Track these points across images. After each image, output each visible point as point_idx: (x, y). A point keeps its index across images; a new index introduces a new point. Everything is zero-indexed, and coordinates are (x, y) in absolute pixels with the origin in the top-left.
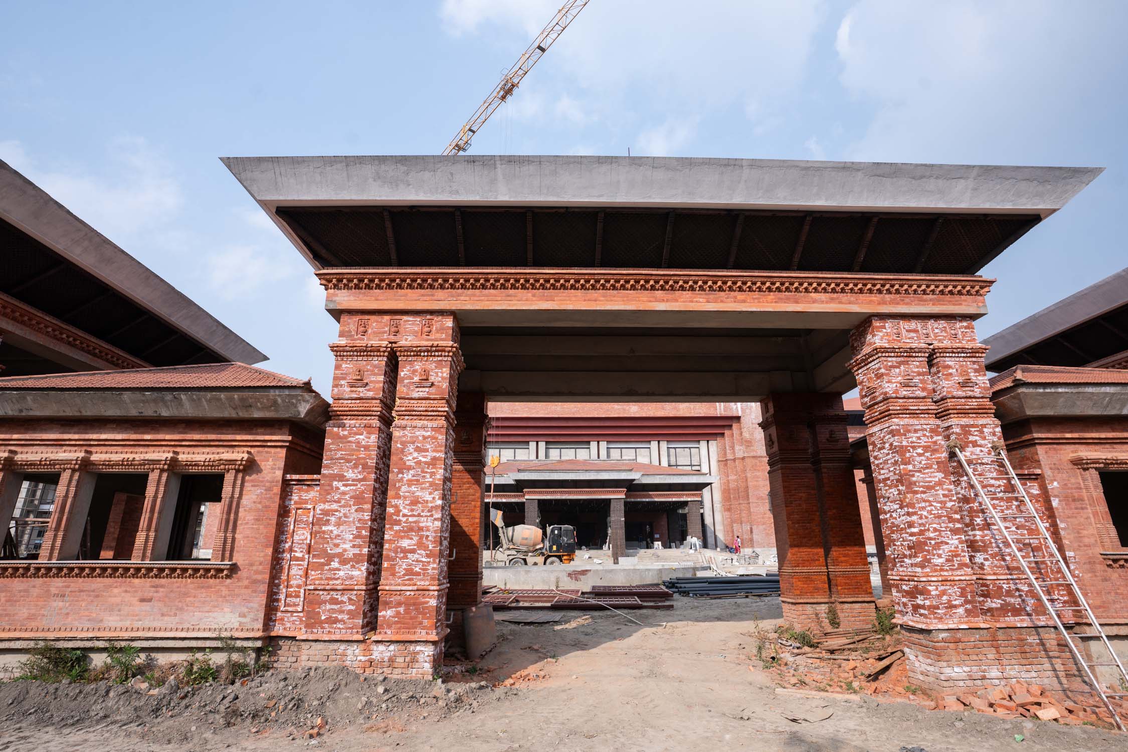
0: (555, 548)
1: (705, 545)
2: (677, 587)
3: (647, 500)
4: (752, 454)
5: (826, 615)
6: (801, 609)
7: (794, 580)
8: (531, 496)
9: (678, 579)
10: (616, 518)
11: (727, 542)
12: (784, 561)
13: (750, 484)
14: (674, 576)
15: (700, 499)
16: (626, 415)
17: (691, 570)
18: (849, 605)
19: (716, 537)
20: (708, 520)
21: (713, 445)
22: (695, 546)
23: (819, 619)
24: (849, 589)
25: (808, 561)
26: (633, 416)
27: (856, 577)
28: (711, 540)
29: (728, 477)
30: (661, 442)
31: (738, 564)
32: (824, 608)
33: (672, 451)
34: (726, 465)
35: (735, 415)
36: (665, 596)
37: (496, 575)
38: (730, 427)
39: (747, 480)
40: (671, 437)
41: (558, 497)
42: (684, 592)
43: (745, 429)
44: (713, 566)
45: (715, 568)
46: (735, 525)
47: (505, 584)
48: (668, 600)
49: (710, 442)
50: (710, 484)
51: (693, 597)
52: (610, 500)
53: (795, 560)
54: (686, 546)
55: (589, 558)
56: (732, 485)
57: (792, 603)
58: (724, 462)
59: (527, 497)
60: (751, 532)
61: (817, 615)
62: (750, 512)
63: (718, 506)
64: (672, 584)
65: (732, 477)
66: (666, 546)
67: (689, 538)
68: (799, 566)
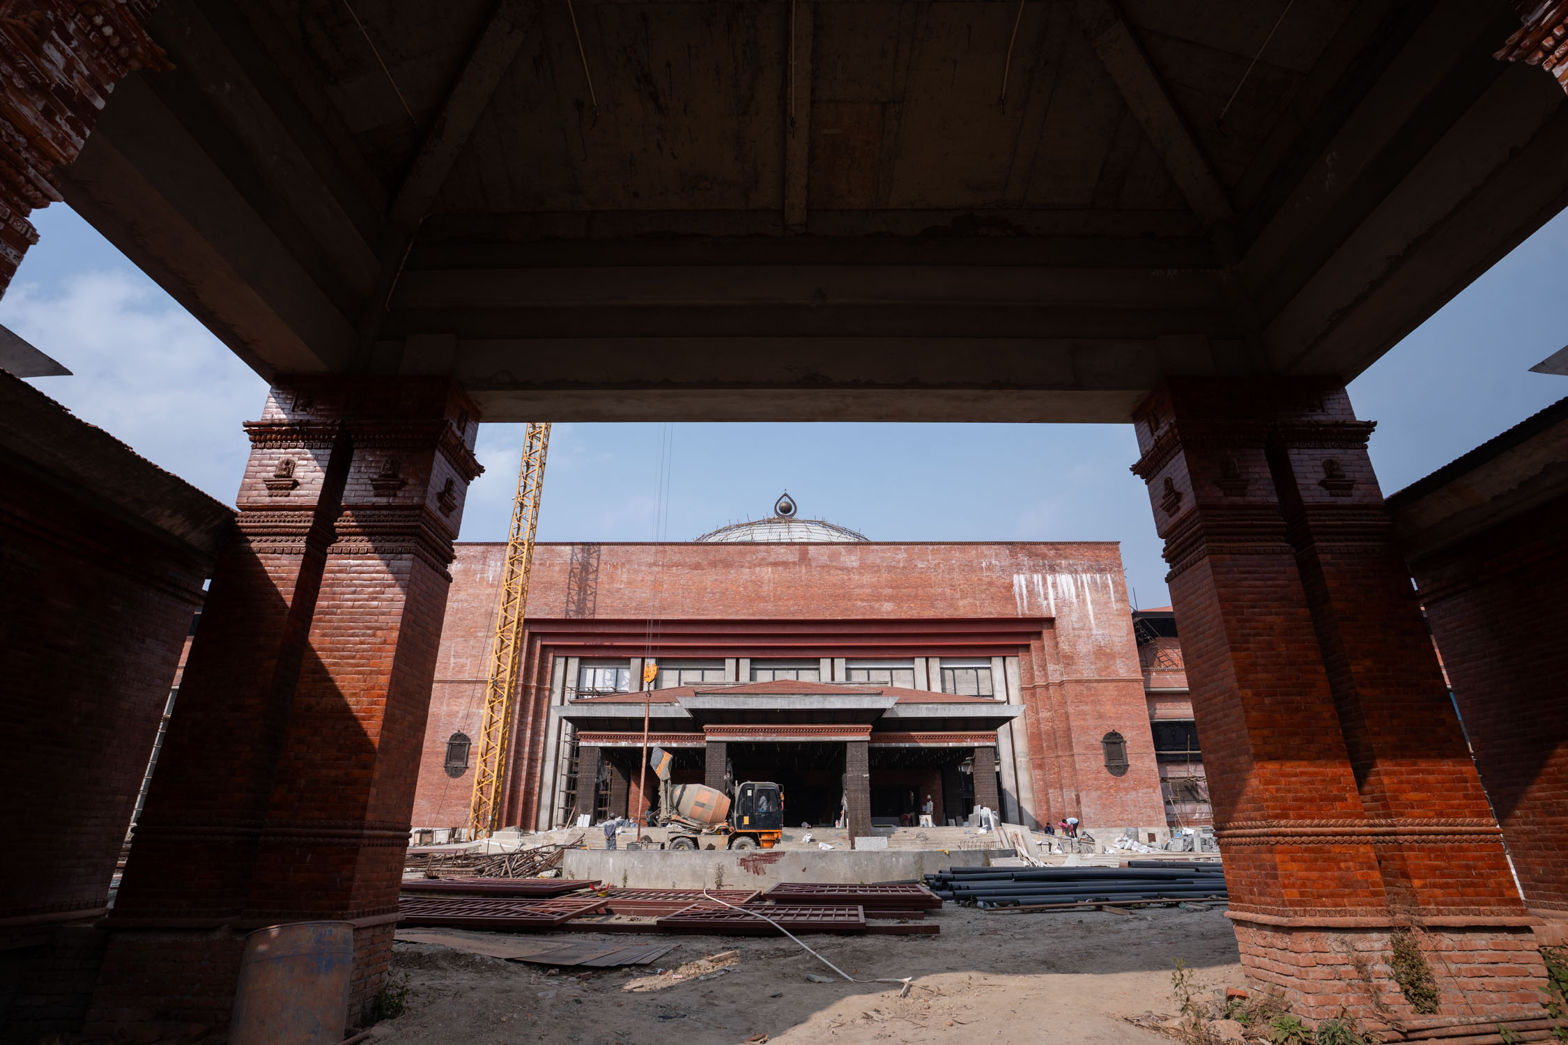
0: (746, 820)
1: (1003, 818)
2: (951, 888)
3: (907, 745)
4: (1074, 677)
5: (1388, 969)
6: (1308, 946)
7: (1278, 858)
8: (716, 737)
9: (954, 871)
10: (855, 773)
11: (1039, 819)
12: (1233, 804)
13: (1075, 724)
14: (946, 866)
15: (993, 744)
16: (874, 617)
17: (980, 856)
18: (1457, 937)
19: (1020, 809)
20: (1008, 783)
21: (1012, 663)
22: (988, 821)
23: (1367, 980)
24: (1447, 886)
25: (1312, 800)
26: (885, 617)
27: (1461, 849)
28: (1012, 813)
29: (1037, 713)
30: (931, 660)
31: (1059, 852)
32: (1378, 943)
33: (948, 674)
34: (1033, 695)
35: (1045, 615)
36: (925, 906)
37: (611, 860)
38: (1039, 635)
39: (1067, 718)
40: (949, 652)
41: (760, 738)
42: (966, 898)
43: (1063, 638)
44: (1022, 850)
45: (1026, 854)
46: (1050, 791)
47: (625, 879)
48: (930, 914)
49: (1008, 660)
50: (1009, 719)
51: (984, 908)
52: (845, 743)
53: (1274, 799)
54: (973, 822)
55: (812, 840)
56: (1044, 727)
57: (1277, 928)
58: (1029, 690)
59: (708, 738)
60: (1078, 802)
61: (1360, 966)
62: (1074, 769)
63: (1022, 760)
64: (941, 883)
65: (1044, 714)
66: (939, 821)
67: (977, 808)
68: (1287, 817)
